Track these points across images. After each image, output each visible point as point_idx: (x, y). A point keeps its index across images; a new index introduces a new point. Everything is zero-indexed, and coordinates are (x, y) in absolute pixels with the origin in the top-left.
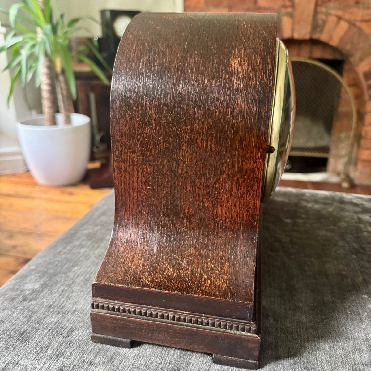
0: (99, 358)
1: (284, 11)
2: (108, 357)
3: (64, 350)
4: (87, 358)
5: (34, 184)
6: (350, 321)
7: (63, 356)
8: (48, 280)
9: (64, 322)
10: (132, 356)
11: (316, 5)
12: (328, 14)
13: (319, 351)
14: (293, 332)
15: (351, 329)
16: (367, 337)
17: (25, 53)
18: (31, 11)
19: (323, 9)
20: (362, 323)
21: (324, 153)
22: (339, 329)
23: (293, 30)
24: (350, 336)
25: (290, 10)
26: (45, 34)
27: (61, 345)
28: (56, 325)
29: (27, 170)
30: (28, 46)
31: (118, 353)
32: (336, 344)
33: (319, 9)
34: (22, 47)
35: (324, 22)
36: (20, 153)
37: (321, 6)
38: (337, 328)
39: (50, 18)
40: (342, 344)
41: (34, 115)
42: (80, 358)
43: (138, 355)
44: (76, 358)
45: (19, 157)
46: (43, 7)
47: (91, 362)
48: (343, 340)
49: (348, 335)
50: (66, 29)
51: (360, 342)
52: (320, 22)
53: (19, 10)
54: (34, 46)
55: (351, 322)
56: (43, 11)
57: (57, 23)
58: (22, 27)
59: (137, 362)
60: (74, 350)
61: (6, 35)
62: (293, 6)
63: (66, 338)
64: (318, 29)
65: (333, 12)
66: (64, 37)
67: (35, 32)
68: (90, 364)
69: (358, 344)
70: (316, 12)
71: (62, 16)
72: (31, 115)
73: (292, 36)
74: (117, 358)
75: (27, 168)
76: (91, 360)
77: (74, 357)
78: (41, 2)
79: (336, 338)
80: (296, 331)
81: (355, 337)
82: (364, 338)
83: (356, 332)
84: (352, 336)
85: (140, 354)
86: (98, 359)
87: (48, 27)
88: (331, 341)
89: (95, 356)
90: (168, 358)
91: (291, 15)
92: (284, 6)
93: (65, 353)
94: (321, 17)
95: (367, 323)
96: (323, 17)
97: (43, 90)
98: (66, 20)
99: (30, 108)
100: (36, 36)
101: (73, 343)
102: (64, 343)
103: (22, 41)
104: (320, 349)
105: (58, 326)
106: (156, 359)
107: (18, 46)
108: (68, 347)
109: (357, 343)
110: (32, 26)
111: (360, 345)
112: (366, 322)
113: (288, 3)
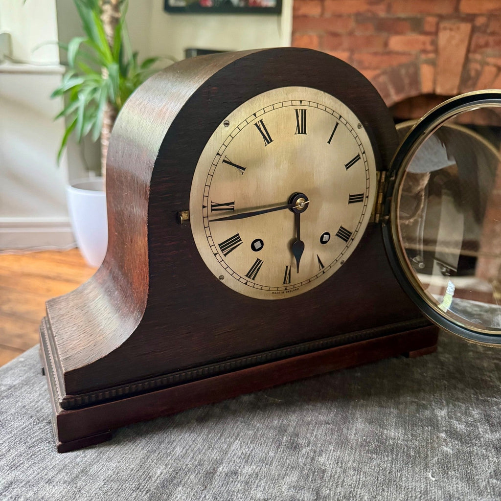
0: (62, 476)
1: (423, 57)
2: (73, 476)
3: (22, 462)
4: (46, 475)
5: (83, 265)
6: (410, 466)
7: (18, 468)
8: (33, 376)
9: (34, 429)
10: (102, 477)
11: (468, 51)
12: (484, 64)
13: (353, 499)
14: (326, 471)
15: (408, 476)
16: (427, 488)
17: (83, 98)
18: (97, 48)
19: (478, 57)
20: (427, 470)
21: (470, 250)
22: (392, 474)
23: (435, 82)
24: (404, 485)
25: (432, 56)
26: (110, 76)
27: (21, 455)
28: (23, 431)
29: (76, 247)
30: (88, 89)
31: (86, 472)
32: (380, 493)
33: (471, 56)
34: (81, 91)
35: (479, 74)
36: (68, 225)
37: (475, 52)
38: (390, 473)
39: (119, 57)
40: (389, 495)
41: (92, 177)
42: (38, 474)
43: (111, 476)
44: (34, 472)
45: (67, 230)
46: (112, 43)
47: (49, 480)
48: (392, 489)
49: (401, 483)
50: (139, 71)
51: (414, 495)
52: (473, 73)
53: (81, 45)
54: (95, 90)
55: (412, 467)
56: (111, 47)
57: (128, 64)
58: (84, 66)
59: (106, 486)
60: (35, 463)
61: (64, 75)
62: (436, 51)
63: (30, 448)
64: (470, 83)
65: (491, 60)
66: (135, 80)
67: (100, 73)
68: (48, 482)
69: (412, 497)
70: (467, 60)
71: (135, 55)
72: (88, 176)
73: (434, 91)
74: (83, 478)
75: (76, 245)
76: (50, 477)
77: (31, 471)
78: (110, 37)
79: (383, 485)
80: (330, 470)
81: (410, 487)
82: (422, 489)
83: (414, 480)
84: (407, 485)
85: (114, 476)
86: (59, 477)
87: (115, 67)
88: (375, 488)
89: (57, 473)
90: (147, 484)
91: (433, 63)
92: (424, 51)
93: (22, 465)
94: (474, 66)
95: (434, 470)
96: (478, 67)
97: (104, 146)
98: (140, 59)
99: (88, 169)
100: (101, 77)
101: (35, 456)
102: (25, 454)
103: (83, 83)
104: (356, 497)
105: (24, 432)
106: (131, 485)
107: (78, 89)
108: (28, 459)
109: (410, 495)
110: (97, 66)
111: (414, 498)
112: (432, 469)
113: (429, 47)
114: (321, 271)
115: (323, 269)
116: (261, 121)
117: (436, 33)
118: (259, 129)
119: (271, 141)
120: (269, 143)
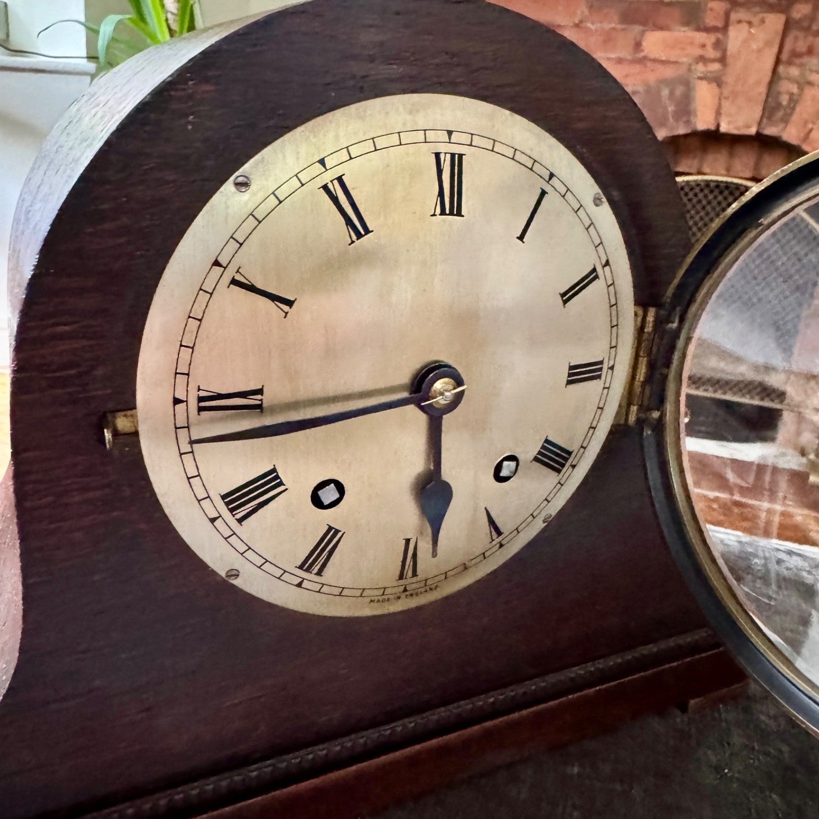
1: (700, 68)
11: (778, 61)
12: (804, 84)
19: (794, 71)
23: (718, 113)
25: (716, 67)
33: (782, 69)
35: (794, 101)
37: (789, 63)
52: (784, 100)
62: (723, 60)
70: (775, 76)
73: (717, 126)
91: (717, 81)
92: (702, 59)
94: (787, 87)
96: (795, 89)
113: (711, 53)
114: (494, 543)
115: (501, 538)
116: (340, 179)
117: (725, 28)
118: (335, 200)
119: (367, 231)
120: (359, 236)
